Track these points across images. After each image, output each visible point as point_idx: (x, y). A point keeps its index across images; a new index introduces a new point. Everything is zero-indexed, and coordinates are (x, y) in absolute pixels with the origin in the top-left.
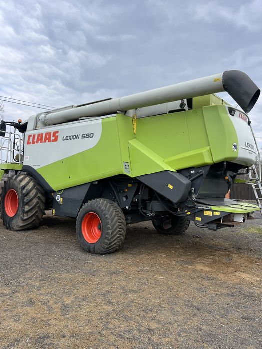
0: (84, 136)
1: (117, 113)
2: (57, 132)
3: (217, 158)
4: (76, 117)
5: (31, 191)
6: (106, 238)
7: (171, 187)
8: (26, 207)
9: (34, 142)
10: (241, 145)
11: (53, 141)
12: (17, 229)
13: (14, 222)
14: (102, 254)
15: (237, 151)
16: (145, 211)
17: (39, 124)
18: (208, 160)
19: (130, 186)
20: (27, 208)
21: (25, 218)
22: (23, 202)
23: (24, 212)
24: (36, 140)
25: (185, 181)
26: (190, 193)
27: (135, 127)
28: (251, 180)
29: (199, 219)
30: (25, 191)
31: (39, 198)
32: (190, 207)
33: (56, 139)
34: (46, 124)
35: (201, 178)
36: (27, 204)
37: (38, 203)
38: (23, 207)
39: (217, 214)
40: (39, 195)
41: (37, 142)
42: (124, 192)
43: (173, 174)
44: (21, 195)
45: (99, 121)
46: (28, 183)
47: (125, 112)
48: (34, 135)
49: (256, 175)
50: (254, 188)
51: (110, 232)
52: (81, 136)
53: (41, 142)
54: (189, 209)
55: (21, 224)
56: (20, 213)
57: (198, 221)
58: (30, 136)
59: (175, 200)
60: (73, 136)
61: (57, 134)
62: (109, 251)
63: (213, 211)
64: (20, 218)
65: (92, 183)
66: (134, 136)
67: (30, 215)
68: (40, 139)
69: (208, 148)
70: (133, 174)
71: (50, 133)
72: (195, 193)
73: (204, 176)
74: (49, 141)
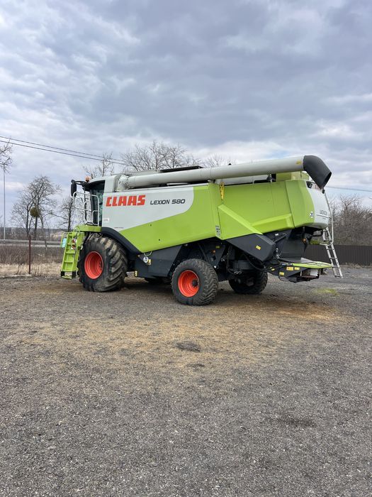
0: (174, 202)
1: (207, 182)
2: (144, 196)
3: (298, 223)
4: (164, 182)
5: (116, 253)
6: (204, 291)
7: (258, 248)
8: (113, 268)
9: (114, 204)
10: (317, 212)
11: (139, 204)
12: (102, 290)
13: (98, 283)
14: (199, 305)
15: (313, 219)
16: (232, 270)
17: (119, 186)
18: (290, 225)
19: (218, 247)
20: (113, 270)
21: (112, 279)
22: (109, 264)
23: (110, 273)
24: (117, 202)
25: (271, 243)
26: (275, 253)
27: (222, 193)
28: (325, 241)
29: (283, 274)
30: (110, 253)
31: (123, 260)
32: (275, 265)
33: (143, 203)
34: (128, 187)
35: (283, 240)
36: (114, 265)
37: (122, 265)
38: (109, 268)
39: (298, 269)
40: (123, 257)
41: (120, 205)
42: (212, 253)
43: (261, 237)
44: (106, 257)
45: (191, 188)
46: (112, 245)
47: (214, 181)
48: (115, 199)
49: (330, 237)
50: (327, 248)
51: (207, 286)
52: (171, 202)
53: (125, 205)
54: (274, 266)
55: (107, 286)
56: (106, 274)
57: (282, 276)
58: (109, 199)
59: (262, 258)
60: (162, 201)
61: (143, 198)
62: (206, 303)
63: (294, 267)
64: (105, 279)
65: (183, 245)
66: (222, 202)
67: (116, 276)
68: (123, 201)
69: (290, 215)
70: (223, 236)
71: (135, 197)
72: (279, 253)
73: (287, 238)
74: (135, 204)
